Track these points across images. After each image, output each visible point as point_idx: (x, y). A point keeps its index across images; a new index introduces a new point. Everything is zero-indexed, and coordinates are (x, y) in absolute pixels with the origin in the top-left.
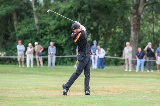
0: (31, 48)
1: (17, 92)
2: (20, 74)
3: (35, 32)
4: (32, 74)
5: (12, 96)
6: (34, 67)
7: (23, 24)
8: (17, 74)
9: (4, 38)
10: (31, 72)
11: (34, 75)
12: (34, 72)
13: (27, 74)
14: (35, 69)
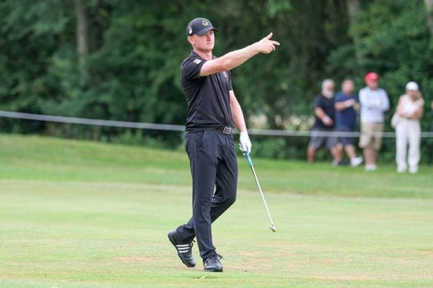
0: (414, 99)
1: (354, 262)
2: (367, 195)
3: (424, 42)
4: (411, 195)
5: (335, 278)
6: (419, 171)
7: (377, 16)
8: (355, 196)
9: (309, 64)
10: (408, 189)
11: (420, 202)
12: (417, 190)
13: (393, 195)
14: (422, 178)
